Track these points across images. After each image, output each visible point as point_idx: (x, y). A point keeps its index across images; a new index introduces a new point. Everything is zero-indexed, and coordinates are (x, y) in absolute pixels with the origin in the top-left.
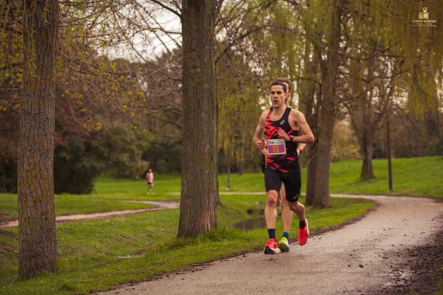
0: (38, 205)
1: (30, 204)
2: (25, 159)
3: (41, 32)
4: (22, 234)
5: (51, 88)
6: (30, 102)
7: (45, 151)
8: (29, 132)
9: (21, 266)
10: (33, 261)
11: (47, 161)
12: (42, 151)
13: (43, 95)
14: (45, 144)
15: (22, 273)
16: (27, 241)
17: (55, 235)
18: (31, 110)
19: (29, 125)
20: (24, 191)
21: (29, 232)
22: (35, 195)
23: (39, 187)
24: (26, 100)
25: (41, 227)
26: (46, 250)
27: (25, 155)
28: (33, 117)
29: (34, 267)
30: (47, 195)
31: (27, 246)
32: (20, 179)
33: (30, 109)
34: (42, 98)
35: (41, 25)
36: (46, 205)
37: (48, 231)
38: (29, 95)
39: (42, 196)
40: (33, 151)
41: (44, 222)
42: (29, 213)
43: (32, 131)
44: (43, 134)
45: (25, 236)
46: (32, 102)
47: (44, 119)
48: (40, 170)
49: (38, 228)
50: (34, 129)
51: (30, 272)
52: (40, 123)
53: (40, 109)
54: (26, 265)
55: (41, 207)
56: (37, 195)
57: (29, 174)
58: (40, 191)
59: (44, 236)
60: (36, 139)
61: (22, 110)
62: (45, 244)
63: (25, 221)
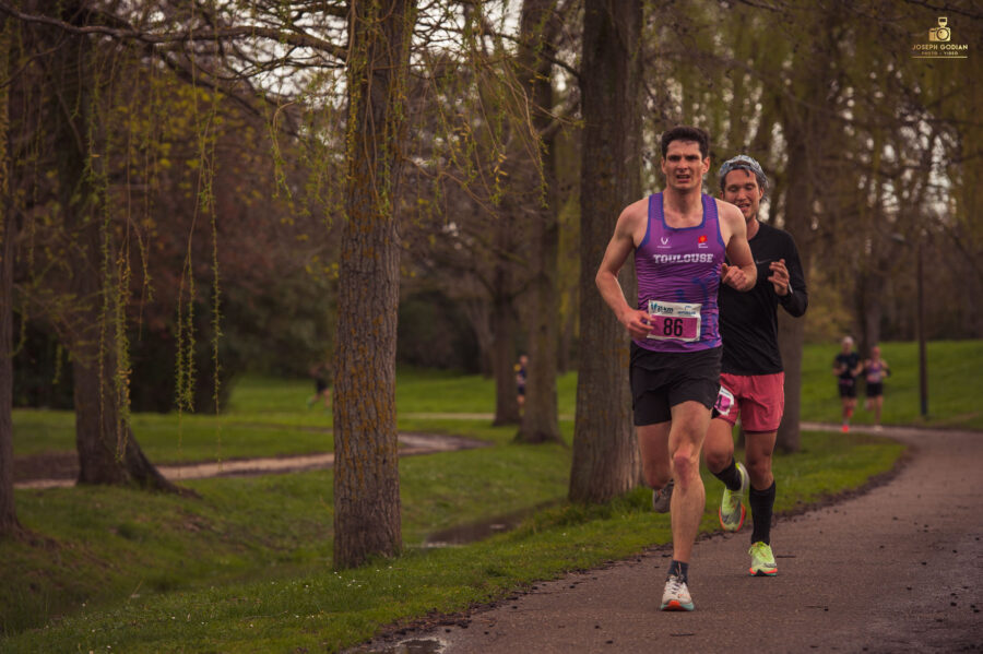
0: (370, 436)
1: (357, 434)
2: (349, 355)
4: (341, 488)
6: (359, 252)
7: (383, 340)
8: (357, 306)
9: (340, 544)
10: (362, 534)
11: (386, 357)
12: (378, 340)
14: (384, 328)
15: (342, 556)
16: (351, 501)
17: (398, 491)
19: (356, 292)
20: (346, 411)
21: (354, 483)
22: (366, 418)
23: (373, 406)
24: (350, 248)
25: (376, 476)
26: (384, 517)
27: (349, 347)
28: (364, 279)
29: (364, 546)
30: (387, 420)
31: (351, 510)
32: (340, 392)
33: (358, 264)
34: (381, 245)
37: (387, 482)
38: (356, 240)
39: (378, 421)
40: (363, 340)
41: (381, 466)
42: (355, 450)
43: (362, 305)
44: (381, 308)
45: (348, 492)
46: (362, 252)
47: (383, 283)
48: (375, 375)
49: (371, 477)
50: (365, 301)
51: (356, 556)
52: (375, 289)
53: (376, 264)
54: (349, 542)
55: (376, 439)
56: (370, 418)
57: (355, 381)
58: (374, 411)
59: (380, 492)
60: (368, 318)
61: (344, 267)
62: (383, 507)
63: (347, 464)
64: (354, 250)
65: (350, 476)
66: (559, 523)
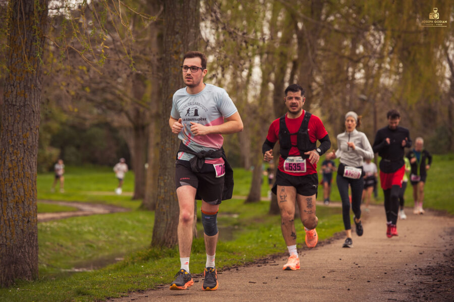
0: (20, 206)
1: (11, 205)
2: (8, 156)
3: (29, 16)
4: (0, 238)
5: (38, 78)
6: (15, 93)
7: (29, 147)
8: (13, 126)
10: (13, 267)
11: (31, 157)
12: (26, 147)
13: (29, 85)
14: (30, 140)
17: (37, 239)
18: (16, 101)
19: (13, 118)
21: (8, 235)
22: (17, 195)
23: (22, 186)
24: (10, 90)
25: (22, 230)
26: (27, 256)
27: (7, 151)
28: (17, 109)
29: (14, 273)
30: (30, 196)
31: (6, 251)
33: (14, 100)
34: (29, 89)
35: (30, 8)
36: (29, 206)
37: (29, 234)
38: (13, 85)
39: (25, 196)
40: (16, 147)
41: (26, 225)
42: (10, 215)
43: (16, 124)
44: (28, 128)
45: (5, 240)
46: (17, 92)
47: (30, 112)
48: (24, 168)
49: (19, 231)
50: (18, 123)
51: (9, 280)
52: (25, 116)
53: (25, 101)
54: (4, 271)
55: (23, 208)
56: (20, 195)
57: (11, 172)
58: (23, 191)
59: (25, 240)
60: (20, 133)
61: (5, 101)
62: (27, 249)
63: (5, 223)
64: (12, 92)
65: (6, 231)
66: (144, 259)
